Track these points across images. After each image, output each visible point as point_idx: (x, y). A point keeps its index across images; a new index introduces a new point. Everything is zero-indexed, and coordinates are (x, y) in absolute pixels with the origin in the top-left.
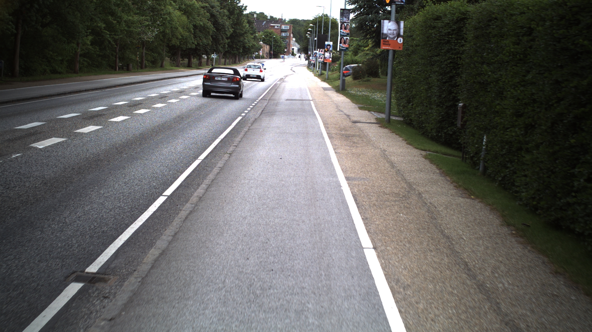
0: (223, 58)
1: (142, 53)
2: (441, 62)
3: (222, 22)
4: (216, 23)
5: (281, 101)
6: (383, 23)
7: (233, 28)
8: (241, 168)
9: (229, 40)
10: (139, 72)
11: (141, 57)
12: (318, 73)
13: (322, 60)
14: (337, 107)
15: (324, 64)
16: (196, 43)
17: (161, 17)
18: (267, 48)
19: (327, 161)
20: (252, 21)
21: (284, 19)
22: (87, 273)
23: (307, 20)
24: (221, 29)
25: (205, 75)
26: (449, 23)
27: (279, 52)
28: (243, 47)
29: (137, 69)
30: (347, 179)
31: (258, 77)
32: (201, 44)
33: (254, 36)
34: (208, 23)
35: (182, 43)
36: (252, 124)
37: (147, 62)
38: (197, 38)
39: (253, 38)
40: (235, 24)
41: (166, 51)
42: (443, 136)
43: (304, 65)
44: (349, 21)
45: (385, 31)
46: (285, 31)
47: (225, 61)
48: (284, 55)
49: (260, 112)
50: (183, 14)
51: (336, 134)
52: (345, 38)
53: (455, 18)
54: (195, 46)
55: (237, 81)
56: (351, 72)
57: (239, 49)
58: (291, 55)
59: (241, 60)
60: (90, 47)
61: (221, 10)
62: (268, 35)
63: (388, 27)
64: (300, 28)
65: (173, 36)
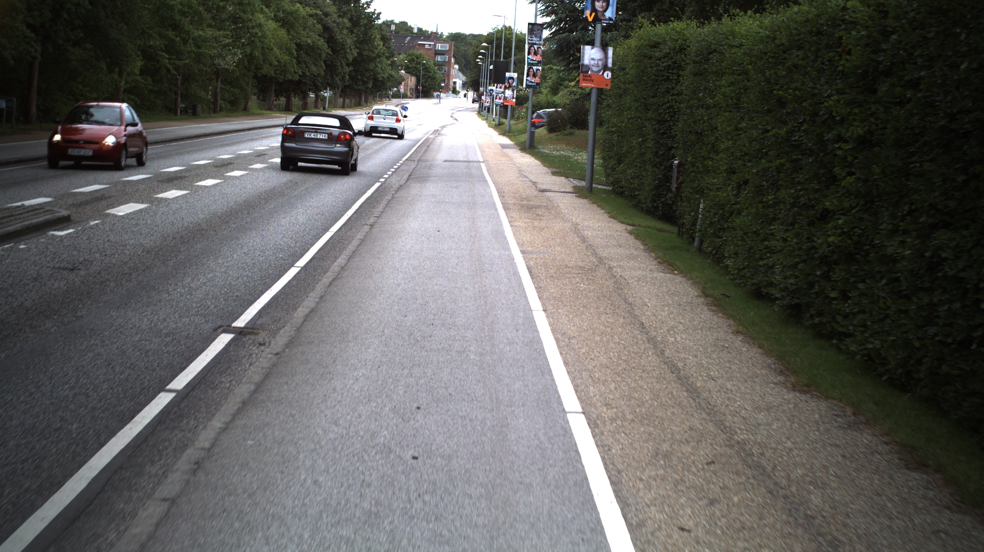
0: (341, 96)
1: (216, 87)
2: (659, 105)
3: (341, 38)
4: (331, 40)
5: (437, 162)
6: (584, 49)
7: (357, 47)
8: (387, 240)
9: (352, 68)
10: (212, 117)
11: (215, 95)
12: (494, 123)
13: (502, 101)
14: (520, 171)
15: (504, 107)
16: (300, 73)
17: (248, 32)
18: (412, 81)
19: (499, 235)
20: (388, 37)
21: (440, 33)
22: (234, 327)
23: (479, 35)
24: (339, 50)
25: (286, 129)
26: (669, 53)
27: (431, 88)
28: (373, 79)
29: (209, 112)
30: (523, 252)
31: (393, 131)
32: (308, 74)
33: (392, 61)
34: (319, 40)
35: (278, 72)
36: (396, 192)
37: (222, 102)
38: (301, 64)
39: (389, 65)
40: (361, 42)
41: (252, 85)
42: (660, 208)
43: (472, 110)
44: (542, 42)
45: (586, 61)
46: (442, 53)
47: (344, 102)
48: (441, 92)
49: (406, 177)
50: (280, 26)
51: (514, 204)
52: (535, 68)
53: (677, 45)
54: (298, 77)
55: (346, 139)
56: (545, 120)
57: (367, 83)
58: (451, 92)
59: (369, 100)
60: (139, 78)
61: (339, 18)
62: (413, 60)
63: (591, 55)
64: (466, 49)
65: (264, 61)
